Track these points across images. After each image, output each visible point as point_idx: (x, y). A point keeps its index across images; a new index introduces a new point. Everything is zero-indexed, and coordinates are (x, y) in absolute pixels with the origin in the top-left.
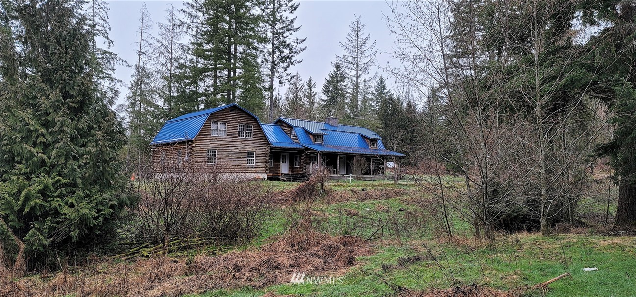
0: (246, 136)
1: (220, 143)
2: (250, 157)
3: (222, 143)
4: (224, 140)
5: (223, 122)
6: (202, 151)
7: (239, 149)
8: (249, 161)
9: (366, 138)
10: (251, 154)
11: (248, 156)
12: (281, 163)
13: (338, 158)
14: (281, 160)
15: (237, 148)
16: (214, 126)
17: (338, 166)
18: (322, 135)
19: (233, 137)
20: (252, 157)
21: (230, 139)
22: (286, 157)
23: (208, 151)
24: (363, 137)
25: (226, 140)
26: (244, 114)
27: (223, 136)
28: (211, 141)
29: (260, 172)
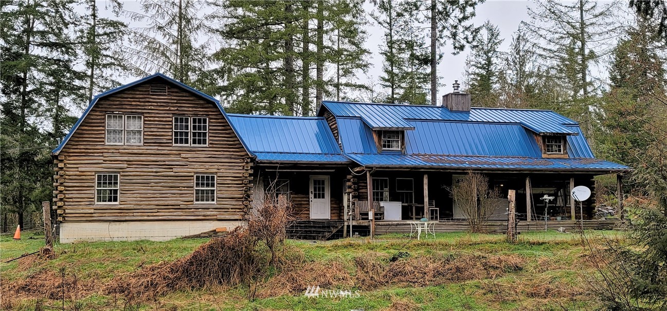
0: (194, 142)
1: (126, 158)
2: (203, 184)
3: (131, 159)
4: (136, 151)
5: (133, 115)
6: (81, 177)
7: (175, 170)
8: (200, 196)
9: (534, 133)
10: (206, 180)
11: (198, 184)
12: (311, 196)
13: (426, 181)
14: (311, 189)
15: (170, 167)
16: (112, 124)
17: (426, 199)
18: (403, 132)
19: (160, 144)
20: (208, 185)
21: (154, 149)
22: (323, 184)
23: (99, 177)
24: (529, 132)
25: (141, 151)
26: (185, 94)
27: (136, 142)
28: (105, 155)
29: (228, 217)
